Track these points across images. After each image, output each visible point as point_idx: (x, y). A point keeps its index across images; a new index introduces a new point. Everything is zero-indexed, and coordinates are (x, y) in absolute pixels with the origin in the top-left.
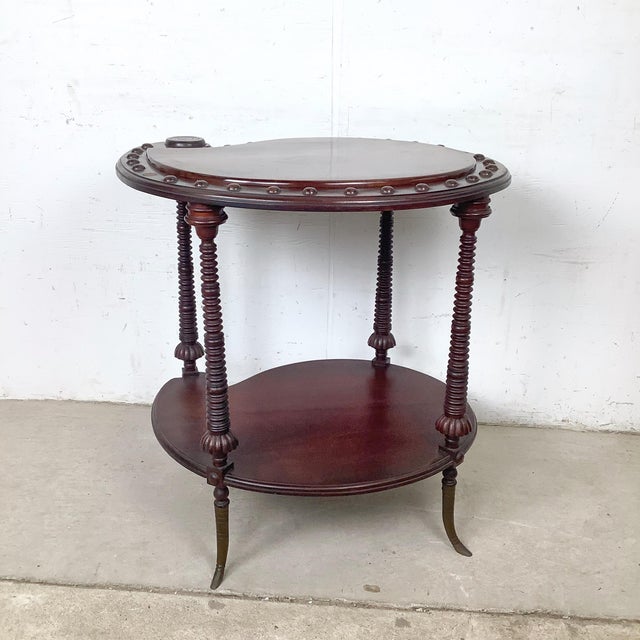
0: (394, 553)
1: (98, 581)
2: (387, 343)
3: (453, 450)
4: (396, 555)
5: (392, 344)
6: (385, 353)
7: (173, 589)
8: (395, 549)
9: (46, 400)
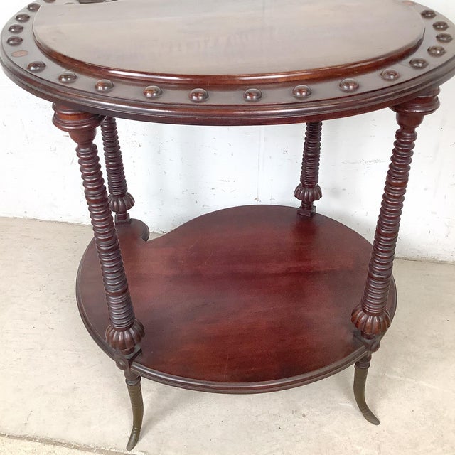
0: (304, 416)
1: (27, 432)
2: (313, 194)
3: (368, 341)
4: (306, 419)
5: (318, 196)
6: (311, 203)
7: (92, 447)
8: (305, 411)
9: (15, 218)
